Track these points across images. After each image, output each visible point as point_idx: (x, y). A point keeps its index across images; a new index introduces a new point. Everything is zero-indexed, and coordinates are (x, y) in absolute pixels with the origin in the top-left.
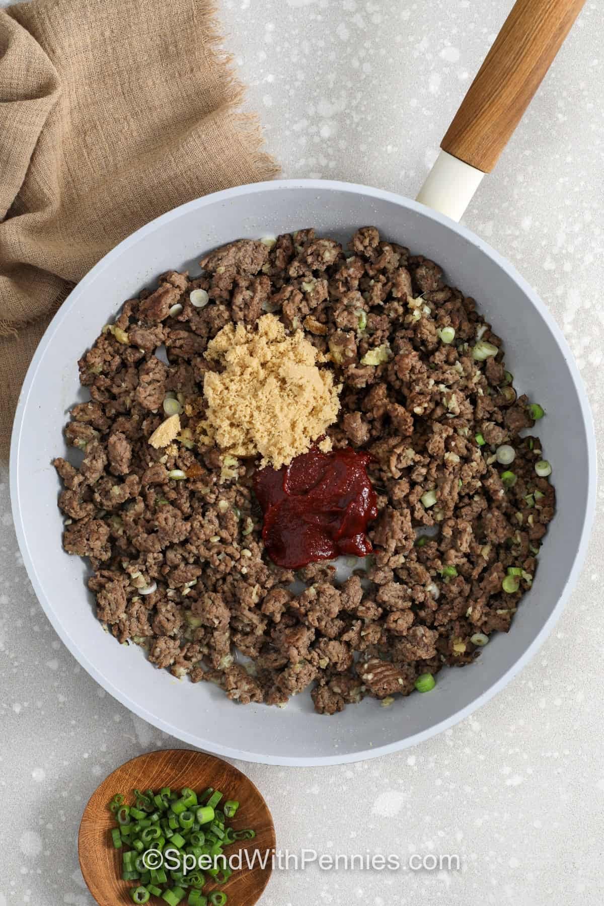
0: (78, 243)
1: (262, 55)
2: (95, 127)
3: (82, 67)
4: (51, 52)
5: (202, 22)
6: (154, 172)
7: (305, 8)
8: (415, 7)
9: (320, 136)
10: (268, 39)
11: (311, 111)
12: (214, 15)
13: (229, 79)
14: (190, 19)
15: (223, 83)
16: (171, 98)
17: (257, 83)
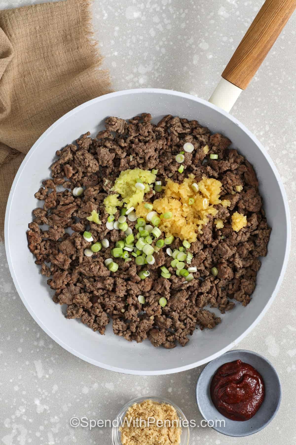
0: (18, 130)
1: (113, 42)
2: (29, 73)
3: (24, 44)
4: (9, 35)
5: (84, 25)
6: (57, 96)
7: (134, 20)
8: (188, 22)
9: (139, 83)
10: (116, 34)
11: (135, 71)
12: (90, 22)
13: (96, 53)
14: (78, 22)
15: (93, 55)
16: (67, 61)
17: (109, 55)
